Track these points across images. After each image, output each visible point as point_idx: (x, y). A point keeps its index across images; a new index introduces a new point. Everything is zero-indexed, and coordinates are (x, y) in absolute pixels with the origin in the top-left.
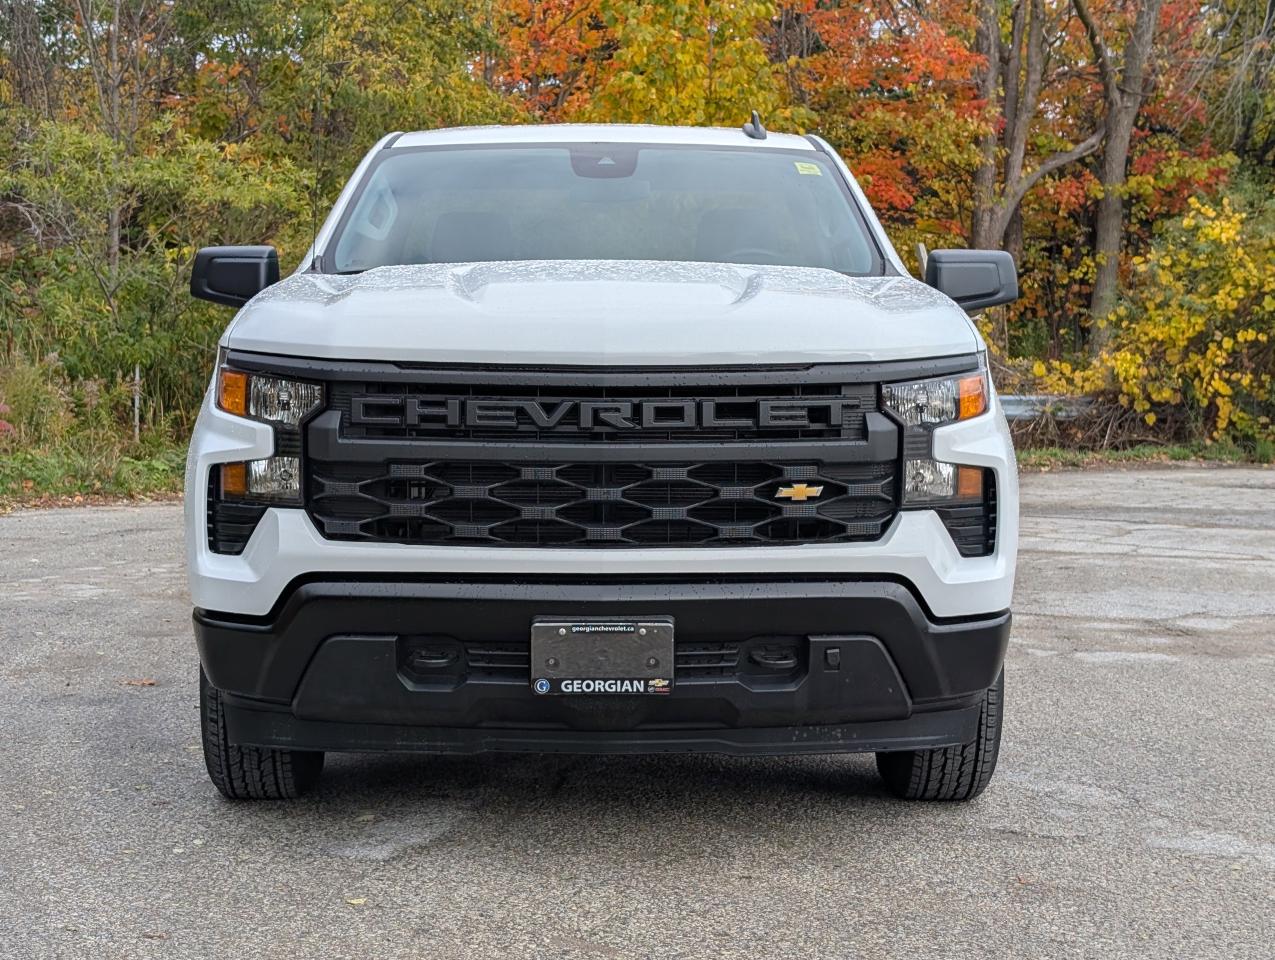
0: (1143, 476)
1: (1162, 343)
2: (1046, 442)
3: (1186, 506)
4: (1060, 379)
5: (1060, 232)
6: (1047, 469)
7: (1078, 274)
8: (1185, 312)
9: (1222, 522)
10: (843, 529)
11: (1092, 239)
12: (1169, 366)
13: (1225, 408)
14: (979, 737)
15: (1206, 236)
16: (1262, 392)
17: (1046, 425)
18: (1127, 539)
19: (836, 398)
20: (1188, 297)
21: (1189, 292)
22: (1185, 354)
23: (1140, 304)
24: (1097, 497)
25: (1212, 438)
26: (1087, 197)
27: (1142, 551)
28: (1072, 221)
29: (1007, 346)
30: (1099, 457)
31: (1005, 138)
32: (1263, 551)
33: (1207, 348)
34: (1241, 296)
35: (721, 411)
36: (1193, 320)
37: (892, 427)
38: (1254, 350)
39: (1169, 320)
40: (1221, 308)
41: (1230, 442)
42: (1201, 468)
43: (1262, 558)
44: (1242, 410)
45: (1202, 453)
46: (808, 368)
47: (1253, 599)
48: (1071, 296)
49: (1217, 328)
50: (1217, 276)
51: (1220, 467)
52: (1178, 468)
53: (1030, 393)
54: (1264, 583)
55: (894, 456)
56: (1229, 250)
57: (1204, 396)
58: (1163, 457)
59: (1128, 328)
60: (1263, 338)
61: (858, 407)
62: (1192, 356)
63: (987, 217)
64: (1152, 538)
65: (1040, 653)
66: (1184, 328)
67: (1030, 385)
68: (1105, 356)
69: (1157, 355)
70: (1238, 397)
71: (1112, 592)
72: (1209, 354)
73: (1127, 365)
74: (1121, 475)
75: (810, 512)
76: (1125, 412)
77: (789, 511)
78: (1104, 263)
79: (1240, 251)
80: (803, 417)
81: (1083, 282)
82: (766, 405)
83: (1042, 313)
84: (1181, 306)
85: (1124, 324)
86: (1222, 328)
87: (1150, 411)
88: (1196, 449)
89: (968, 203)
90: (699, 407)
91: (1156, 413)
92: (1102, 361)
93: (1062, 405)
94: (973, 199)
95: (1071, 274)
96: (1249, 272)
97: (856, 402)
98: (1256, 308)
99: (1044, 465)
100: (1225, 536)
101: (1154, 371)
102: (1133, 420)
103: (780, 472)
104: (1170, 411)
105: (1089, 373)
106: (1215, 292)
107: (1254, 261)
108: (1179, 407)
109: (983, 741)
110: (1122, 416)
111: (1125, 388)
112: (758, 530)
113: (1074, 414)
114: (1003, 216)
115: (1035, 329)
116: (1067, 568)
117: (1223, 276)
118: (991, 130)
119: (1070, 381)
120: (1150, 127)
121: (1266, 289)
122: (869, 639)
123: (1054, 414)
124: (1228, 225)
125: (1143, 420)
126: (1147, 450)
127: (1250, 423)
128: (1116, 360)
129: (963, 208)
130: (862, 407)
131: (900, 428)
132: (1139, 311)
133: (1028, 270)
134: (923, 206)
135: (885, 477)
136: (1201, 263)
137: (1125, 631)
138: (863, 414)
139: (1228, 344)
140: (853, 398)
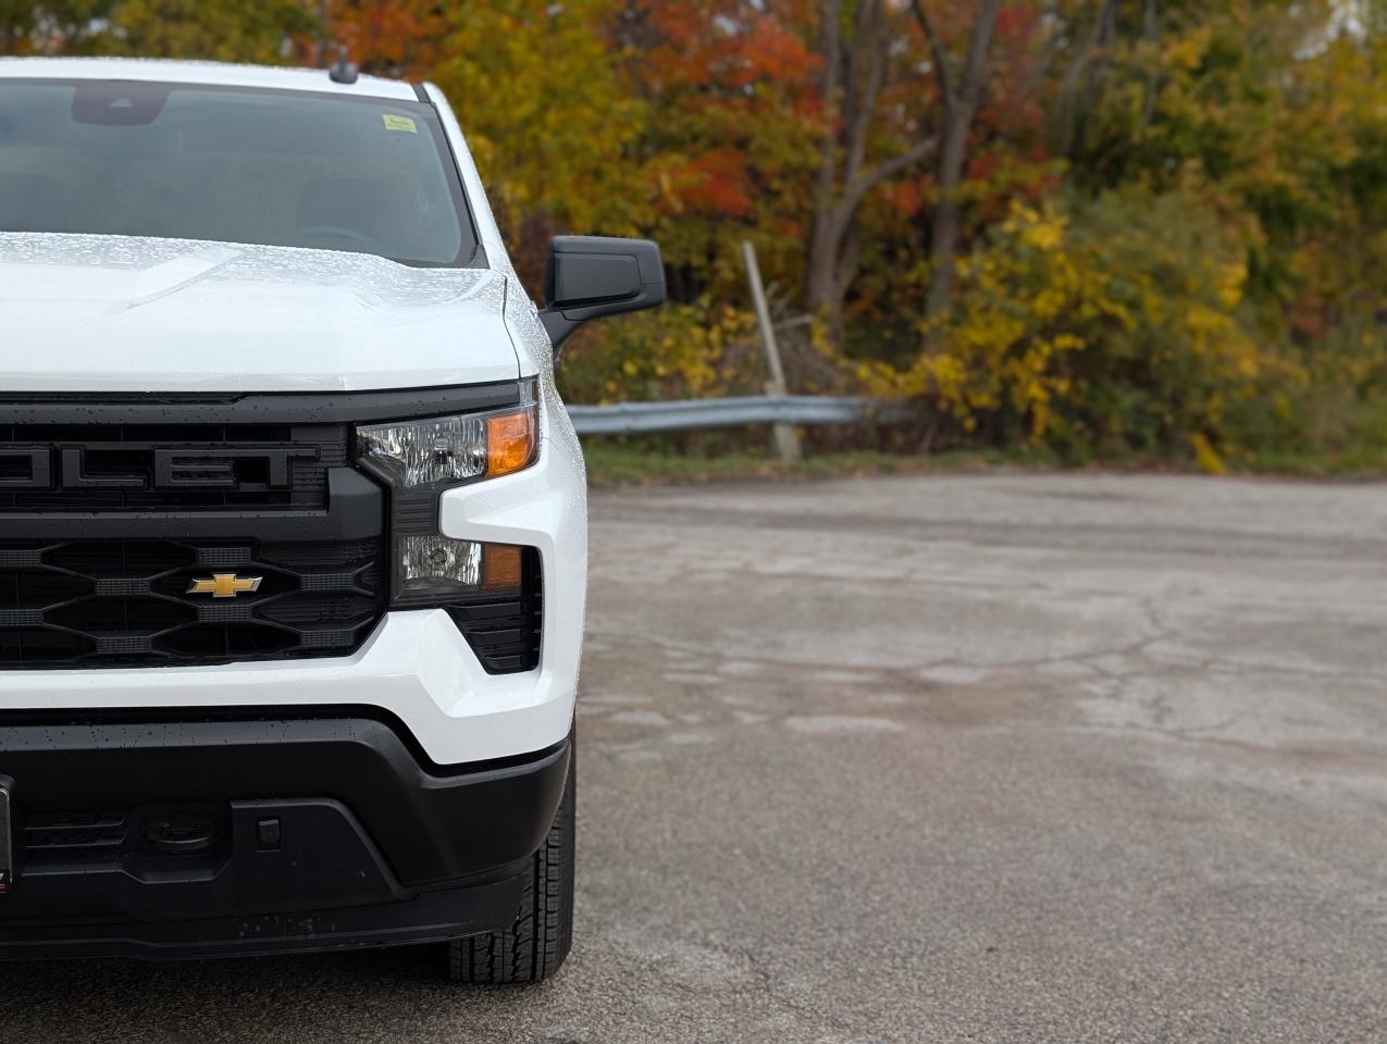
0: (957, 482)
1: (981, 349)
2: (866, 445)
4: (883, 382)
5: (897, 235)
6: (862, 473)
7: (912, 277)
8: (1005, 317)
10: (296, 638)
11: (927, 244)
12: (989, 371)
13: (1042, 416)
14: (537, 909)
15: (1027, 241)
16: (1080, 398)
17: (867, 429)
19: (285, 446)
20: (1009, 302)
21: (1010, 297)
22: (1005, 359)
25: (1030, 445)
26: (924, 202)
27: (915, 576)
28: (909, 226)
29: (842, 348)
30: (917, 461)
31: (844, 138)
33: (1025, 354)
34: (1060, 302)
35: (93, 463)
36: (1013, 325)
37: (370, 488)
38: (1071, 358)
39: (989, 325)
40: (1041, 313)
41: (1046, 447)
43: (1039, 587)
44: (1061, 417)
45: (1017, 458)
46: (235, 400)
47: (1014, 643)
48: (905, 299)
49: (1035, 334)
50: (1038, 281)
52: (993, 473)
53: (854, 395)
54: (1031, 620)
55: (374, 529)
56: (1050, 256)
57: (1022, 402)
58: (979, 462)
59: (952, 333)
60: (1080, 344)
61: (315, 459)
62: (1010, 361)
63: (825, 218)
64: (933, 560)
65: (748, 718)
66: (1004, 333)
67: (856, 387)
68: (926, 360)
69: (977, 361)
70: (1057, 404)
72: (1028, 361)
73: (941, 367)
74: (935, 481)
75: (242, 614)
76: (945, 416)
77: (208, 614)
78: (937, 266)
79: (1061, 257)
80: (226, 474)
81: (918, 285)
82: (165, 456)
84: (1002, 311)
86: (1041, 333)
87: (968, 416)
88: (1011, 454)
89: (807, 204)
90: (56, 459)
91: (975, 418)
92: (923, 366)
93: (882, 408)
94: (811, 199)
95: (906, 277)
96: (1070, 278)
97: (310, 452)
98: (1075, 315)
101: (974, 375)
102: (952, 425)
103: (193, 557)
104: (988, 417)
105: (912, 376)
106: (1035, 298)
107: (1073, 266)
108: (998, 413)
109: (541, 914)
110: (940, 421)
111: (944, 393)
112: (157, 642)
113: (895, 417)
114: (841, 217)
117: (1042, 282)
118: (827, 131)
119: (893, 384)
120: (986, 132)
121: (1085, 295)
122: (327, 803)
123: (874, 418)
124: (1050, 230)
125: (962, 425)
126: (963, 455)
127: (1066, 429)
128: (936, 363)
129: (801, 209)
130: (322, 459)
131: (386, 489)
132: (961, 315)
133: (863, 272)
134: (760, 206)
135: (360, 562)
136: (1023, 268)
137: (857, 686)
138: (322, 470)
139: (1046, 349)
140: (309, 446)
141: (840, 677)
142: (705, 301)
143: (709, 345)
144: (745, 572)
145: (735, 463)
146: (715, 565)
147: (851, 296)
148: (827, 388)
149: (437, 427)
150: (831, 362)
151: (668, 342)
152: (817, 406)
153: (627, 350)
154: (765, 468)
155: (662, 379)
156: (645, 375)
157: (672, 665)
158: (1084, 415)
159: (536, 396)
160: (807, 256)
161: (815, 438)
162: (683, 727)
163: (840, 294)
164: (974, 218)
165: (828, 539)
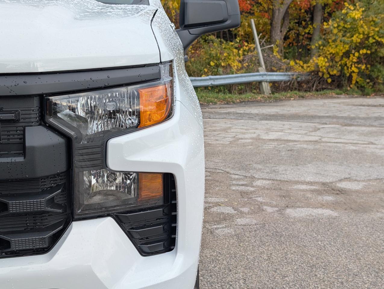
0: (326, 101)
1: (334, 54)
2: (294, 89)
3: (341, 115)
4: (299, 67)
5: (302, 17)
6: (293, 99)
7: (307, 31)
8: (342, 43)
9: (355, 123)
10: (7, 244)
11: (312, 19)
12: (336, 62)
13: (355, 76)
15: (350, 16)
16: (367, 71)
17: (294, 83)
18: (318, 133)
20: (343, 38)
21: (343, 36)
22: (342, 58)
23: (327, 41)
24: (309, 111)
25: (351, 88)
26: (310, 5)
27: (323, 140)
28: (305, 13)
29: (283, 55)
30: (311, 94)
32: (372, 140)
33: (349, 56)
34: (361, 38)
36: (345, 46)
37: (57, 140)
38: (365, 56)
39: (336, 46)
40: (355, 41)
41: (356, 88)
42: (346, 98)
43: (372, 143)
44: (361, 77)
45: (346, 92)
47: (371, 169)
48: (304, 38)
49: (353, 49)
50: (354, 30)
51: (353, 97)
52: (338, 98)
53: (289, 71)
54: (375, 159)
55: (62, 167)
56: (358, 21)
57: (348, 72)
58: (333, 94)
59: (323, 49)
60: (369, 52)
62: (344, 59)
63: (277, 12)
64: (328, 133)
66: (342, 49)
67: (289, 69)
68: (314, 59)
69: (332, 58)
70: (361, 73)
71: (309, 165)
72: (351, 58)
73: (321, 62)
74: (319, 101)
76: (321, 78)
78: (315, 27)
79: (362, 22)
81: (309, 33)
83: (295, 44)
84: (341, 41)
85: (321, 47)
86: (355, 49)
87: (329, 78)
88: (344, 91)
89: (271, 7)
91: (331, 78)
92: (313, 61)
93: (299, 76)
94: (272, 5)
95: (305, 31)
96: (365, 29)
98: (367, 42)
99: (292, 97)
100: (357, 131)
101: (331, 64)
102: (324, 81)
104: (336, 78)
105: (309, 65)
106: (352, 36)
107: (366, 25)
108: (339, 76)
110: (319, 80)
111: (321, 70)
113: (303, 79)
114: (283, 11)
115: (294, 49)
116: (291, 150)
117: (355, 31)
119: (302, 67)
121: (370, 35)
123: (296, 79)
124: (358, 12)
125: (327, 81)
126: (328, 92)
127: (363, 82)
128: (318, 60)
129: (269, 9)
130: (22, 120)
131: (69, 140)
132: (326, 43)
133: (290, 30)
134: (255, 8)
135: (52, 190)
136: (348, 26)
137: (312, 191)
138: (22, 128)
139: (357, 54)
140: (10, 112)
141: (304, 187)
142: (238, 40)
143: (238, 55)
144: (258, 139)
145: (249, 95)
146: (246, 136)
147: (286, 38)
148: (279, 69)
149: (109, 95)
150: (281, 60)
151: (225, 54)
152: (277, 75)
153: (211, 57)
154: (259, 97)
155: (223, 67)
156: (217, 66)
157: (234, 182)
158: (369, 77)
159: (171, 74)
160: (271, 24)
161: (276, 86)
162: (242, 214)
163: (283, 37)
164: (328, 10)
165: (287, 124)
